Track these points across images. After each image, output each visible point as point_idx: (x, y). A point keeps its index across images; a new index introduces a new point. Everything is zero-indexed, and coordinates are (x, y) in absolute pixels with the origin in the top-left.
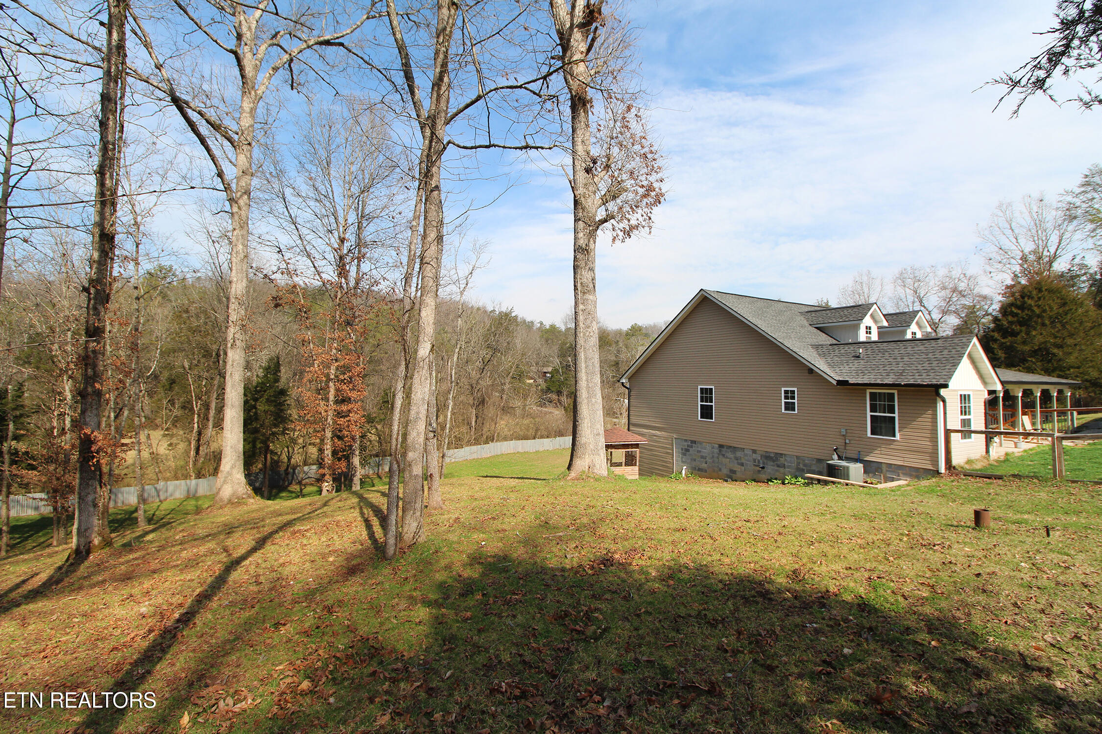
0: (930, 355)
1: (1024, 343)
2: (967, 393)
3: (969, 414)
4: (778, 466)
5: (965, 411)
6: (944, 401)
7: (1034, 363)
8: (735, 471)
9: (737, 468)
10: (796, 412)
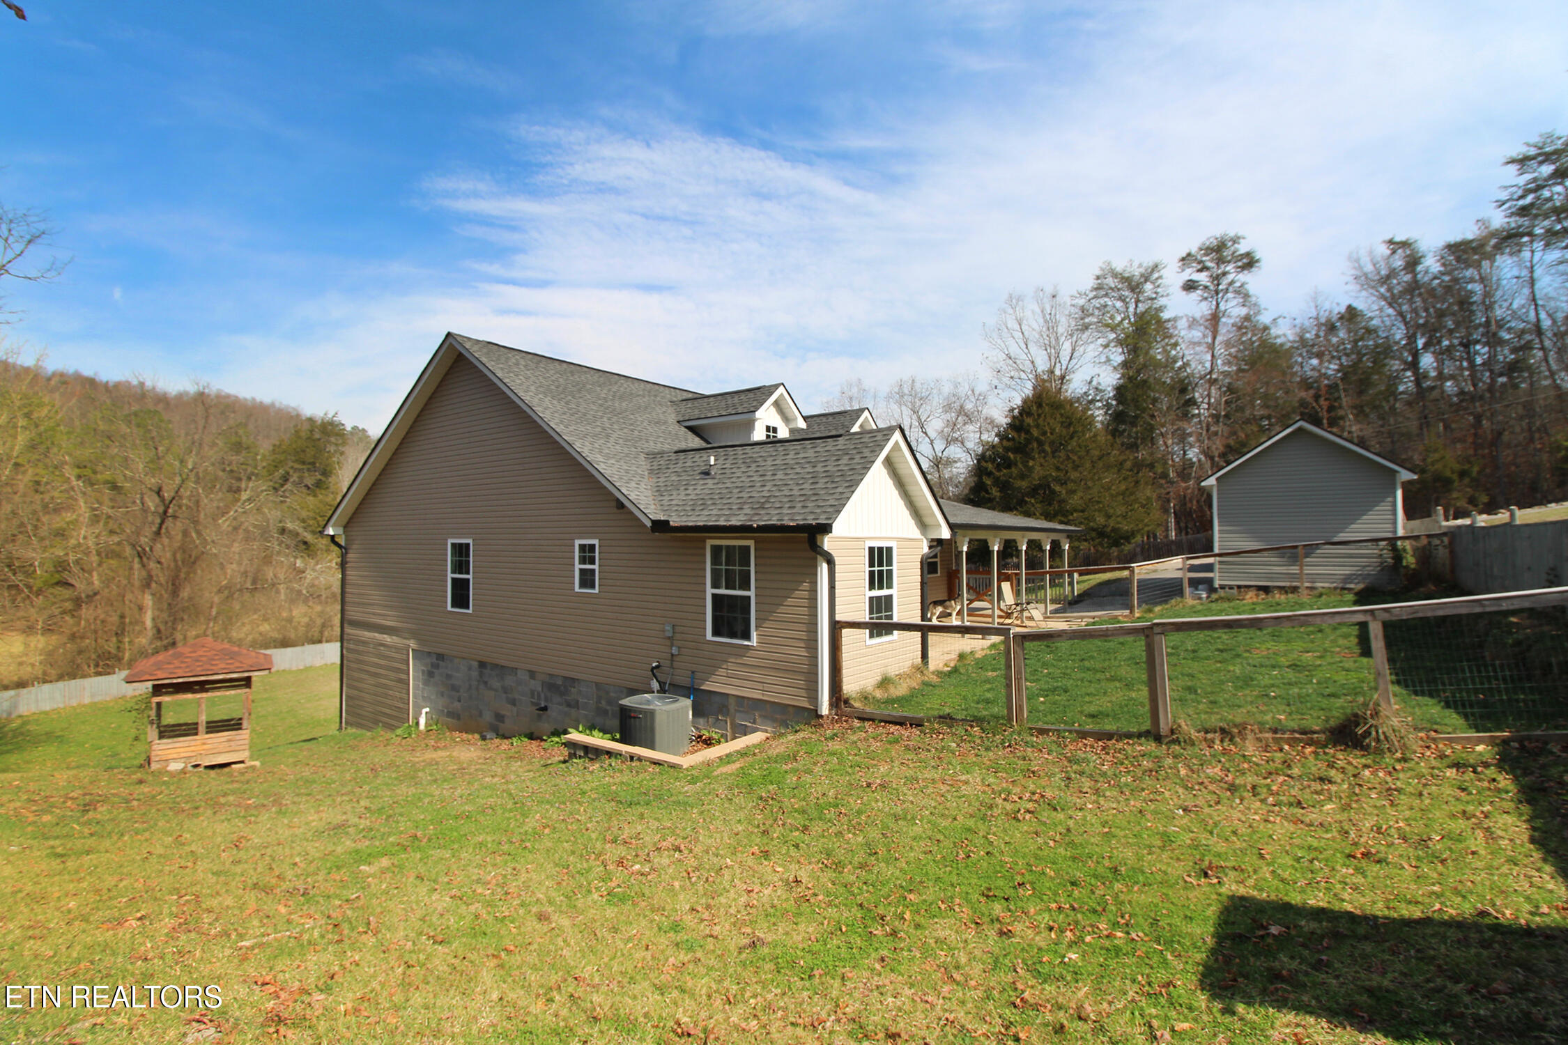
0: (819, 468)
1: (1022, 477)
2: (884, 544)
3: (890, 586)
4: (569, 705)
5: (879, 579)
6: (830, 562)
7: (1033, 505)
8: (503, 716)
9: (507, 710)
10: (596, 591)
